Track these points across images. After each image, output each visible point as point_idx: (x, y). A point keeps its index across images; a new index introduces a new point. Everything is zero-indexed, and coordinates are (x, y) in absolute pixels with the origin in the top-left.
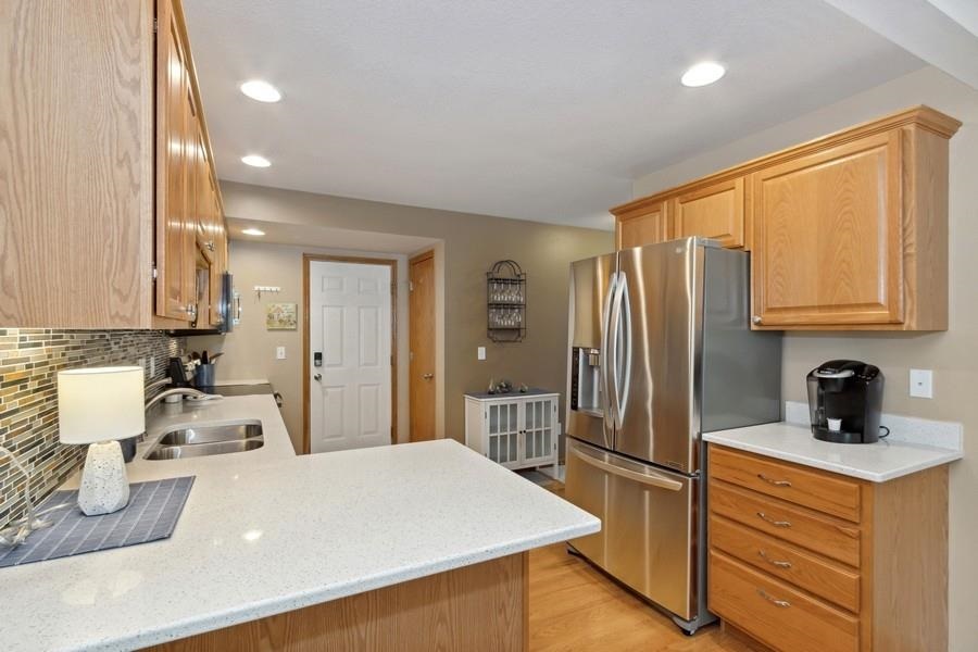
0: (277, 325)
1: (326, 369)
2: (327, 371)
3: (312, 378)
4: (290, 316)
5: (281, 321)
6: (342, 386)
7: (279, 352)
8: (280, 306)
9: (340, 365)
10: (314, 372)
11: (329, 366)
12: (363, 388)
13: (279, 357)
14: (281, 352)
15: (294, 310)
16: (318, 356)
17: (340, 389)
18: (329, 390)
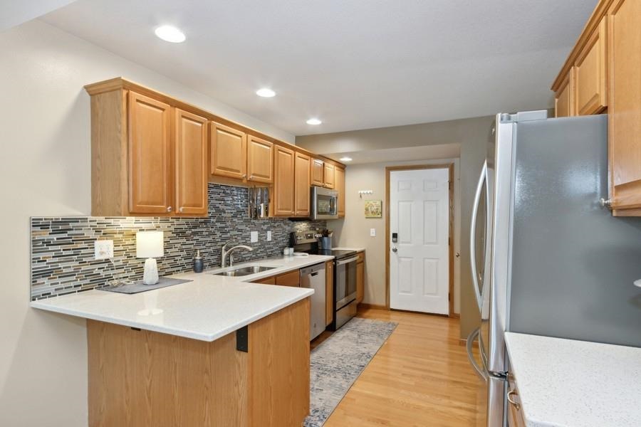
0: (371, 215)
1: (401, 245)
2: (401, 246)
3: (391, 250)
4: (377, 209)
5: (372, 212)
6: (411, 258)
7: (371, 232)
8: (372, 202)
9: (409, 243)
10: (392, 245)
11: (403, 242)
12: (426, 260)
13: (372, 235)
14: (373, 232)
15: (380, 205)
16: (395, 235)
17: (409, 260)
18: (403, 259)
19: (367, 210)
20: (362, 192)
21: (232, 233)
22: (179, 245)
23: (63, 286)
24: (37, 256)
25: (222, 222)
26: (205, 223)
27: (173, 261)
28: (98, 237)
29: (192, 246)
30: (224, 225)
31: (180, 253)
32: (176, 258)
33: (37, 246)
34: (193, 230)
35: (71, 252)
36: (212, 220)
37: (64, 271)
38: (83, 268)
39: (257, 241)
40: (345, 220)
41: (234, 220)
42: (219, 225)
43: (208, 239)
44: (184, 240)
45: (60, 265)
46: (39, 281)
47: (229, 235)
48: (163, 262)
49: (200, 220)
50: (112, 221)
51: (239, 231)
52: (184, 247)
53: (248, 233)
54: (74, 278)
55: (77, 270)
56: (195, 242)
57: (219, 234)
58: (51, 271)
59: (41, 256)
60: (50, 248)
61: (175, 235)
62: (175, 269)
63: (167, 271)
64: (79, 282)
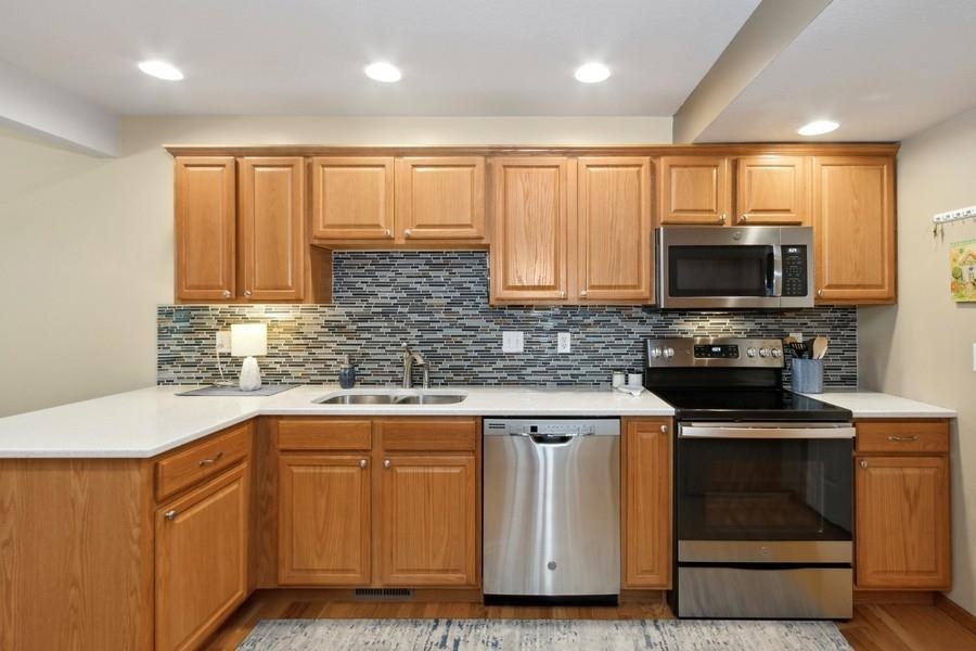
0: (969, 294)
19: (957, 275)
20: (942, 216)
21: (449, 332)
22: (334, 345)
23: (185, 375)
24: (161, 342)
25: (421, 313)
26: (385, 314)
27: (323, 366)
28: (220, 327)
29: (358, 348)
30: (428, 318)
31: (335, 356)
32: (329, 363)
33: (163, 333)
34: (360, 324)
35: (193, 342)
36: (399, 309)
37: (186, 360)
38: (205, 360)
39: (521, 350)
40: (900, 313)
41: (454, 309)
42: (415, 317)
43: (392, 339)
44: (343, 339)
45: (183, 354)
46: (164, 367)
47: (439, 335)
48: (308, 366)
49: (373, 310)
50: (237, 310)
51: (466, 328)
52: (342, 348)
53: (493, 335)
54: (195, 369)
55: (199, 361)
56: (364, 342)
57: (415, 332)
58: (174, 359)
59: (166, 343)
60: (173, 336)
61: (327, 330)
62: (327, 378)
63: (313, 378)
64: (200, 374)
